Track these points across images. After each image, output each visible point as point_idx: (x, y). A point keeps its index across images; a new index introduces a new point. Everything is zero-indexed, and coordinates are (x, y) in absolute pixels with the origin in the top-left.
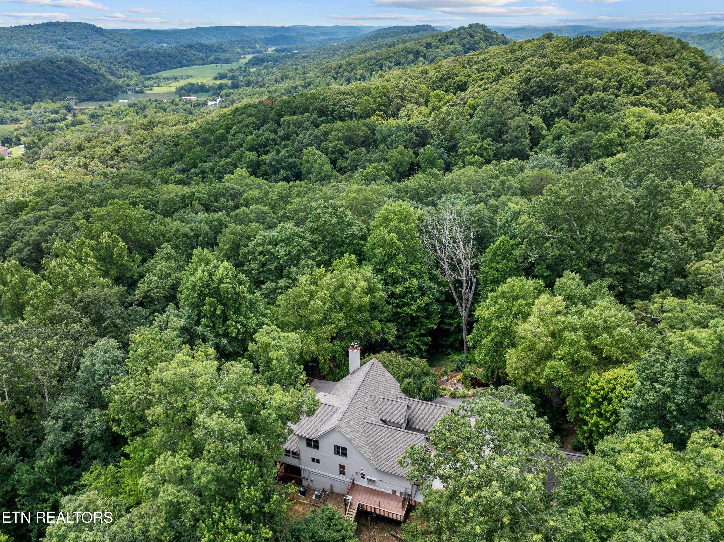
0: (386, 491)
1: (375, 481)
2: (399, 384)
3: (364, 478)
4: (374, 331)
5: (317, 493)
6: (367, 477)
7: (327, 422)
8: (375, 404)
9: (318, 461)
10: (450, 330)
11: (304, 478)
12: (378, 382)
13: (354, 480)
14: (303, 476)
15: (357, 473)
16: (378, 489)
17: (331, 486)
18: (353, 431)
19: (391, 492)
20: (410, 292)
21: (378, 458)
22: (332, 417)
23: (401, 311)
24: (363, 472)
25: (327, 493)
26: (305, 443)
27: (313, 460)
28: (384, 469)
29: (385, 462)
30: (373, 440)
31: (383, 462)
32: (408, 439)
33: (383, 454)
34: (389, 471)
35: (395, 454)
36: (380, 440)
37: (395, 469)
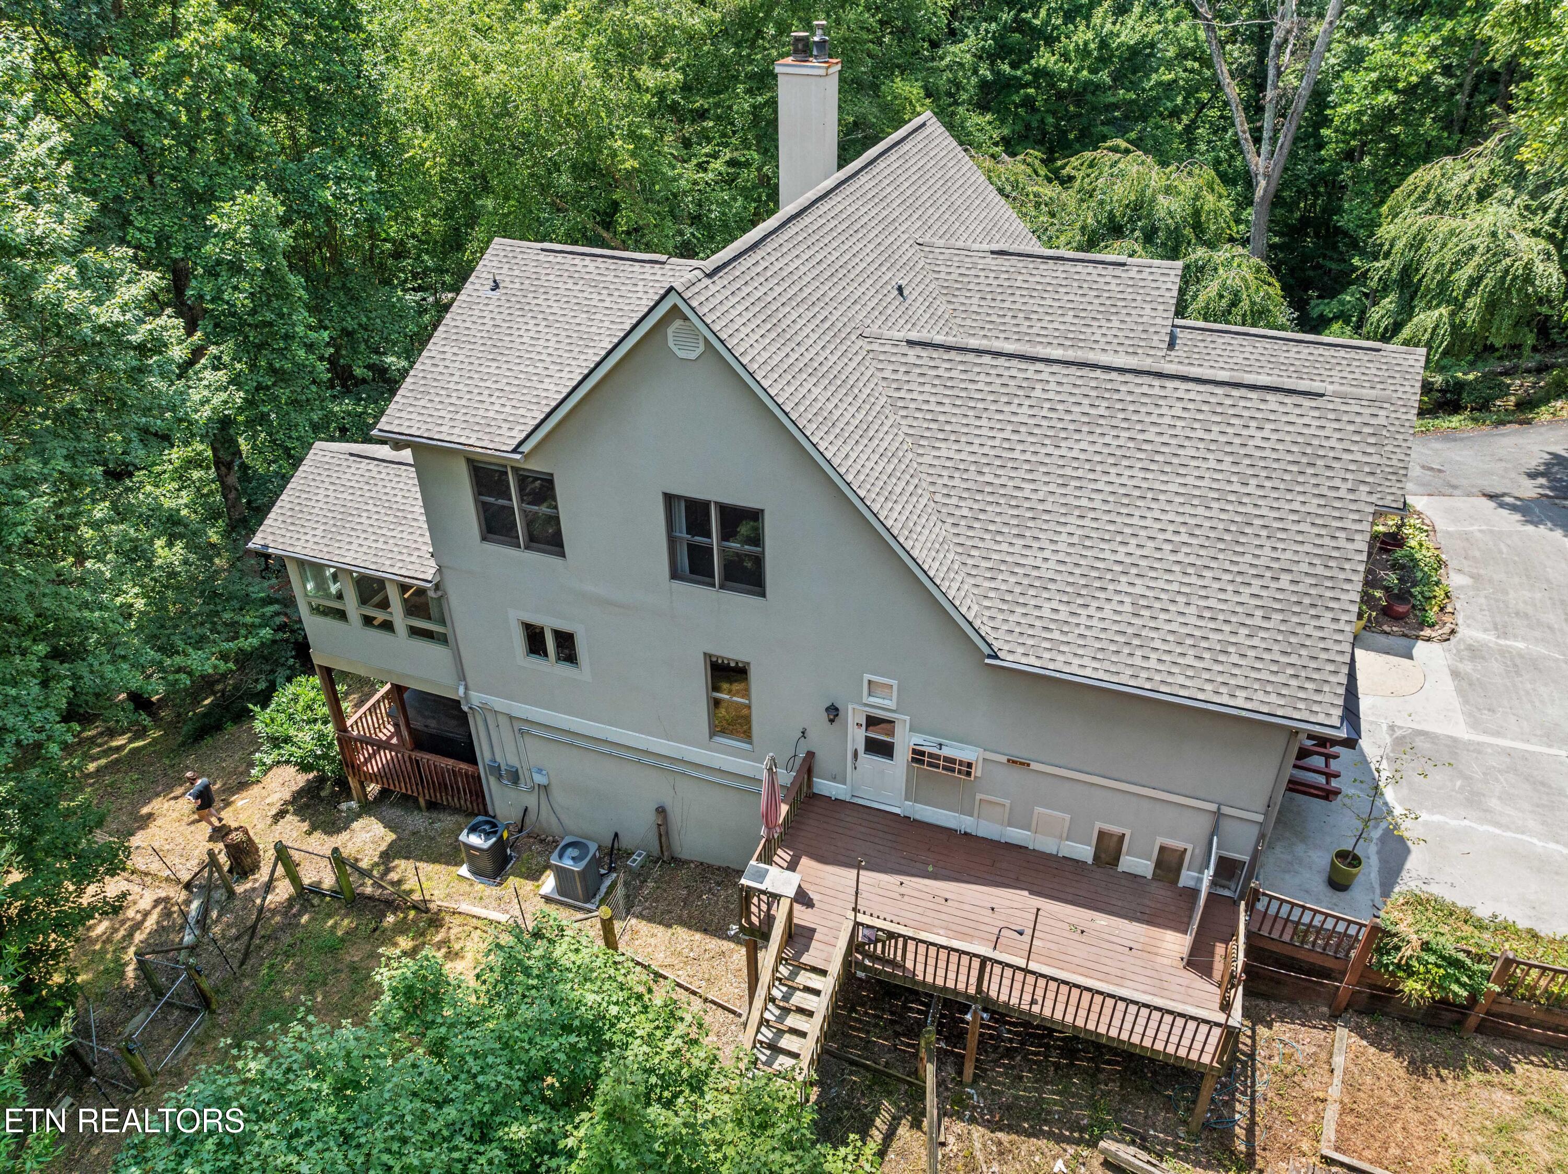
0: (1047, 844)
1: (967, 770)
3: (887, 749)
5: (567, 862)
8: (948, 292)
9: (566, 647)
13: (809, 765)
14: (483, 752)
15: (833, 712)
16: (987, 828)
17: (665, 813)
19: (1085, 852)
21: (1007, 581)
24: (884, 704)
25: (635, 860)
26: (467, 508)
27: (534, 639)
28: (1061, 658)
29: (1062, 607)
30: (963, 456)
31: (1047, 605)
32: (1252, 432)
33: (1047, 554)
34: (1100, 675)
35: (1151, 544)
36: (1016, 455)
37: (1154, 656)
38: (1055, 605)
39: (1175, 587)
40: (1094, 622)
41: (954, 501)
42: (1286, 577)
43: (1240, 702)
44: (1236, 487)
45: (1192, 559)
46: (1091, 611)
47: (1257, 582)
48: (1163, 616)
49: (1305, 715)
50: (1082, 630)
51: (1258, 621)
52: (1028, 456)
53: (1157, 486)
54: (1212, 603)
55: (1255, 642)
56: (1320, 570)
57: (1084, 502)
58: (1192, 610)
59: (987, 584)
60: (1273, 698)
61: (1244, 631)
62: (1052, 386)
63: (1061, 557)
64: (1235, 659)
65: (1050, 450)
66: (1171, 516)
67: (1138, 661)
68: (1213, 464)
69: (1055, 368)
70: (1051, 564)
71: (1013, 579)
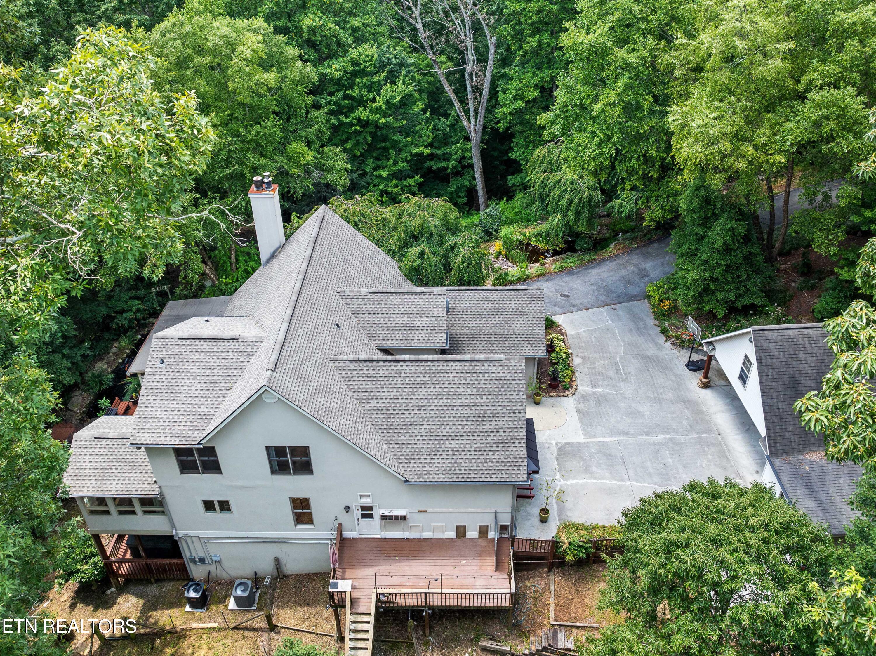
0: (438, 535)
1: (404, 518)
2: (394, 264)
3: (371, 516)
4: (298, 167)
5: (239, 592)
6: (378, 512)
7: (229, 388)
8: (355, 313)
9: (225, 506)
10: (445, 169)
11: (193, 561)
12: (346, 260)
13: (340, 529)
14: (186, 554)
15: (347, 509)
16: (415, 535)
17: (277, 560)
18: (318, 391)
19: (452, 534)
20: (363, 73)
21: (406, 451)
22: (242, 368)
23: (348, 120)
24: (366, 502)
25: (267, 581)
26: (173, 463)
27: (209, 505)
28: (431, 477)
29: (428, 457)
30: (380, 404)
31: (422, 457)
32: (481, 378)
33: (418, 438)
34: (446, 480)
35: (454, 427)
36: (400, 401)
37: (463, 469)
38: (425, 457)
39: (465, 441)
40: (440, 461)
41: (380, 423)
42: (501, 431)
43: (494, 479)
44: (479, 400)
45: (469, 430)
46: (438, 456)
47: (492, 434)
48: (463, 453)
49: (516, 479)
50: (436, 465)
51: (495, 449)
52: (404, 401)
53: (453, 404)
54: (479, 445)
55: (495, 456)
56: (512, 426)
57: (428, 415)
58: (472, 449)
59: (399, 454)
60: (505, 476)
61: (491, 453)
62: (408, 371)
63: (424, 438)
64: (490, 464)
65: (412, 397)
66: (459, 415)
67: (458, 472)
68: (470, 393)
69: (408, 364)
70: (421, 441)
71: (408, 450)
